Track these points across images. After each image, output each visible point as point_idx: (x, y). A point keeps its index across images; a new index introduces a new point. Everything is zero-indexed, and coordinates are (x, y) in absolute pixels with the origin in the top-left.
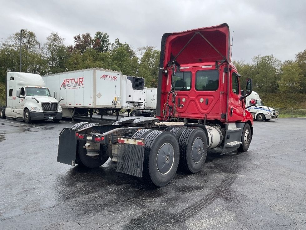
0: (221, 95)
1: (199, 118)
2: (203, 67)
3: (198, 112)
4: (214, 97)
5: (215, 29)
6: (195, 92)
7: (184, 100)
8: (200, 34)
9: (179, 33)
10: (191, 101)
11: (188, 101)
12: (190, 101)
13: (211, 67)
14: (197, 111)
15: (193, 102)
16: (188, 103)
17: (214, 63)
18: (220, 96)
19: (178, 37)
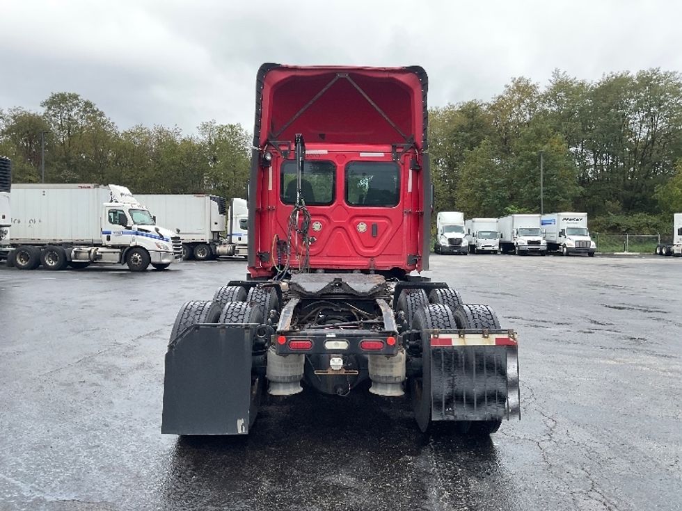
0: (405, 218)
1: (357, 268)
2: (362, 155)
3: (355, 254)
4: (391, 220)
5: (386, 75)
6: (346, 209)
7: (317, 226)
8: (349, 78)
9: (295, 69)
10: (336, 230)
11: (329, 228)
12: (333, 230)
13: (382, 155)
14: (351, 252)
15: (339, 231)
16: (326, 234)
17: (388, 148)
18: (403, 220)
19: (293, 76)
